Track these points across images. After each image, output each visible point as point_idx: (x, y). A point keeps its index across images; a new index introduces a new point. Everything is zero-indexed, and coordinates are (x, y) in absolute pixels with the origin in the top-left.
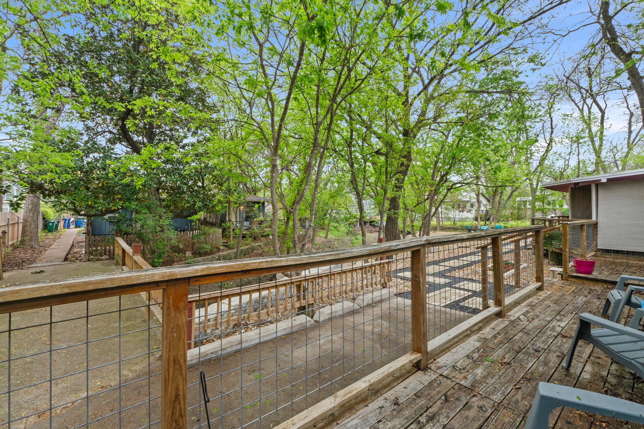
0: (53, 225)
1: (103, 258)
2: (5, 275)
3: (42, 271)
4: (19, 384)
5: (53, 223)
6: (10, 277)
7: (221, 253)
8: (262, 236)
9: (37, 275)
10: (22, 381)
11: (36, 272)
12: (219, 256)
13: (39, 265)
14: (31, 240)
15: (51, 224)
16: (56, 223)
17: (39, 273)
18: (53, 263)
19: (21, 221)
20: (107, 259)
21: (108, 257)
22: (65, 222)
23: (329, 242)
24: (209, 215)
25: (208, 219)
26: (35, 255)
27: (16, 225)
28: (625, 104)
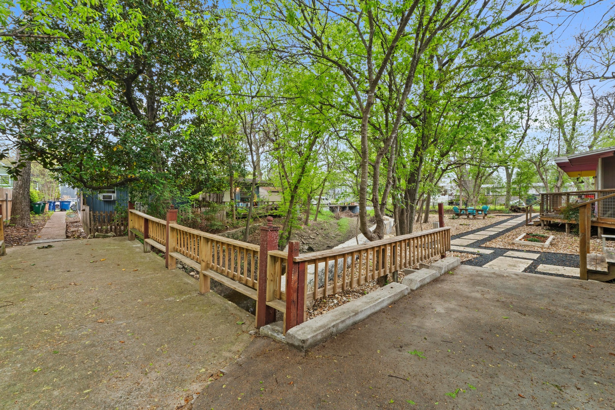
0: (39, 207)
1: (109, 234)
2: (8, 250)
3: (50, 246)
4: (91, 376)
5: (39, 204)
6: (14, 252)
7: (228, 231)
8: (260, 217)
9: (45, 250)
10: (93, 372)
11: (43, 247)
12: (229, 234)
13: (41, 241)
14: (22, 219)
15: (37, 206)
16: (42, 204)
17: (46, 247)
18: (56, 240)
19: (10, 198)
20: (114, 236)
21: (114, 234)
22: (50, 205)
23: (319, 224)
24: (208, 194)
25: (208, 199)
26: (30, 233)
27: (5, 203)
28: (591, 95)
